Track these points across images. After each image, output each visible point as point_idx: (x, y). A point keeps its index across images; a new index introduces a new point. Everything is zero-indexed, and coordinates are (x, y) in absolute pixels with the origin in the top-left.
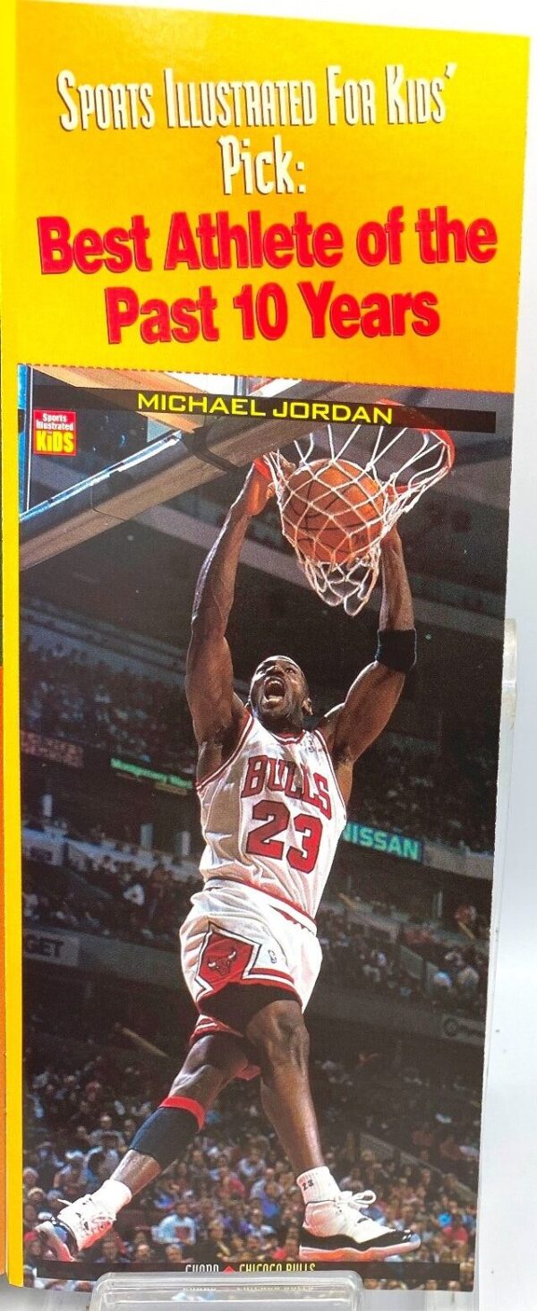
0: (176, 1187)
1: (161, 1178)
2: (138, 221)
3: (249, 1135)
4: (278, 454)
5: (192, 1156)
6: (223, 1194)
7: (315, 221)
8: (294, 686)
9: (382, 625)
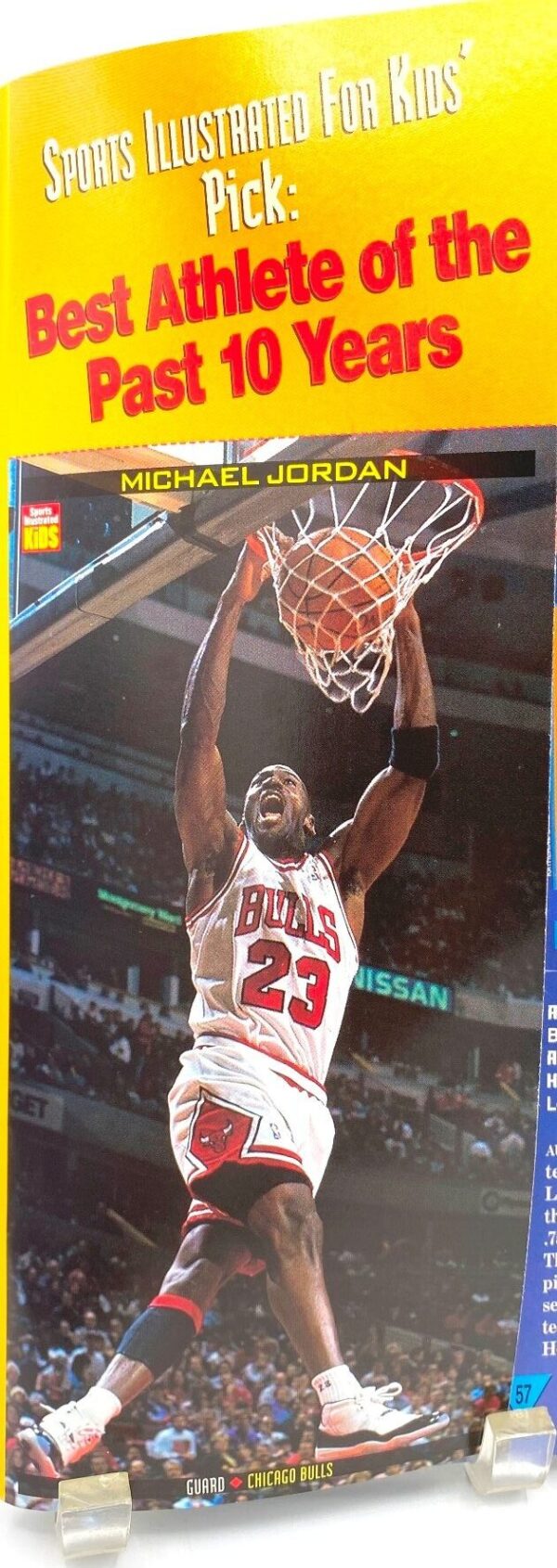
0: (172, 1397)
1: (154, 1387)
2: (119, 282)
3: (255, 1338)
4: (275, 529)
5: (189, 1362)
6: (226, 1403)
7: (310, 251)
8: (294, 800)
9: (398, 722)
